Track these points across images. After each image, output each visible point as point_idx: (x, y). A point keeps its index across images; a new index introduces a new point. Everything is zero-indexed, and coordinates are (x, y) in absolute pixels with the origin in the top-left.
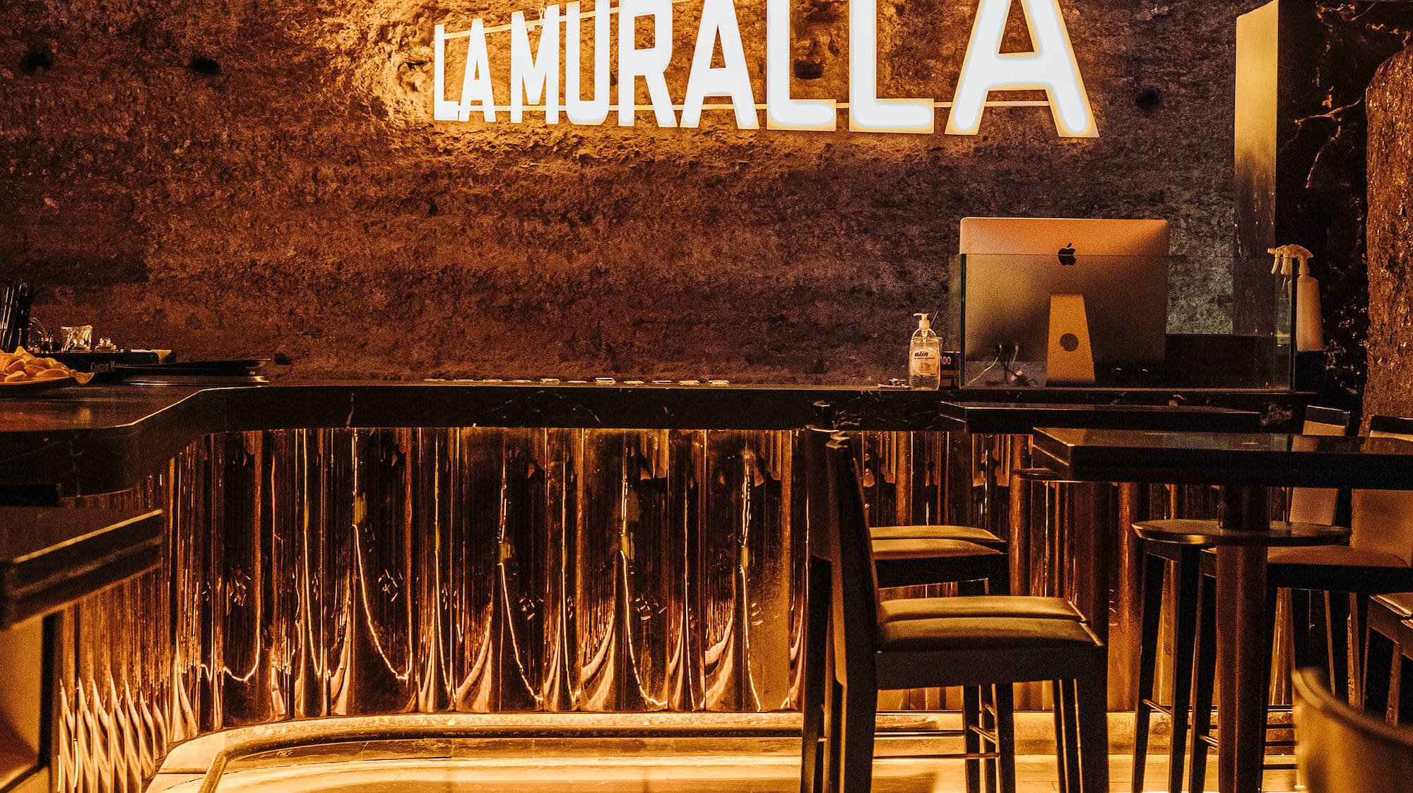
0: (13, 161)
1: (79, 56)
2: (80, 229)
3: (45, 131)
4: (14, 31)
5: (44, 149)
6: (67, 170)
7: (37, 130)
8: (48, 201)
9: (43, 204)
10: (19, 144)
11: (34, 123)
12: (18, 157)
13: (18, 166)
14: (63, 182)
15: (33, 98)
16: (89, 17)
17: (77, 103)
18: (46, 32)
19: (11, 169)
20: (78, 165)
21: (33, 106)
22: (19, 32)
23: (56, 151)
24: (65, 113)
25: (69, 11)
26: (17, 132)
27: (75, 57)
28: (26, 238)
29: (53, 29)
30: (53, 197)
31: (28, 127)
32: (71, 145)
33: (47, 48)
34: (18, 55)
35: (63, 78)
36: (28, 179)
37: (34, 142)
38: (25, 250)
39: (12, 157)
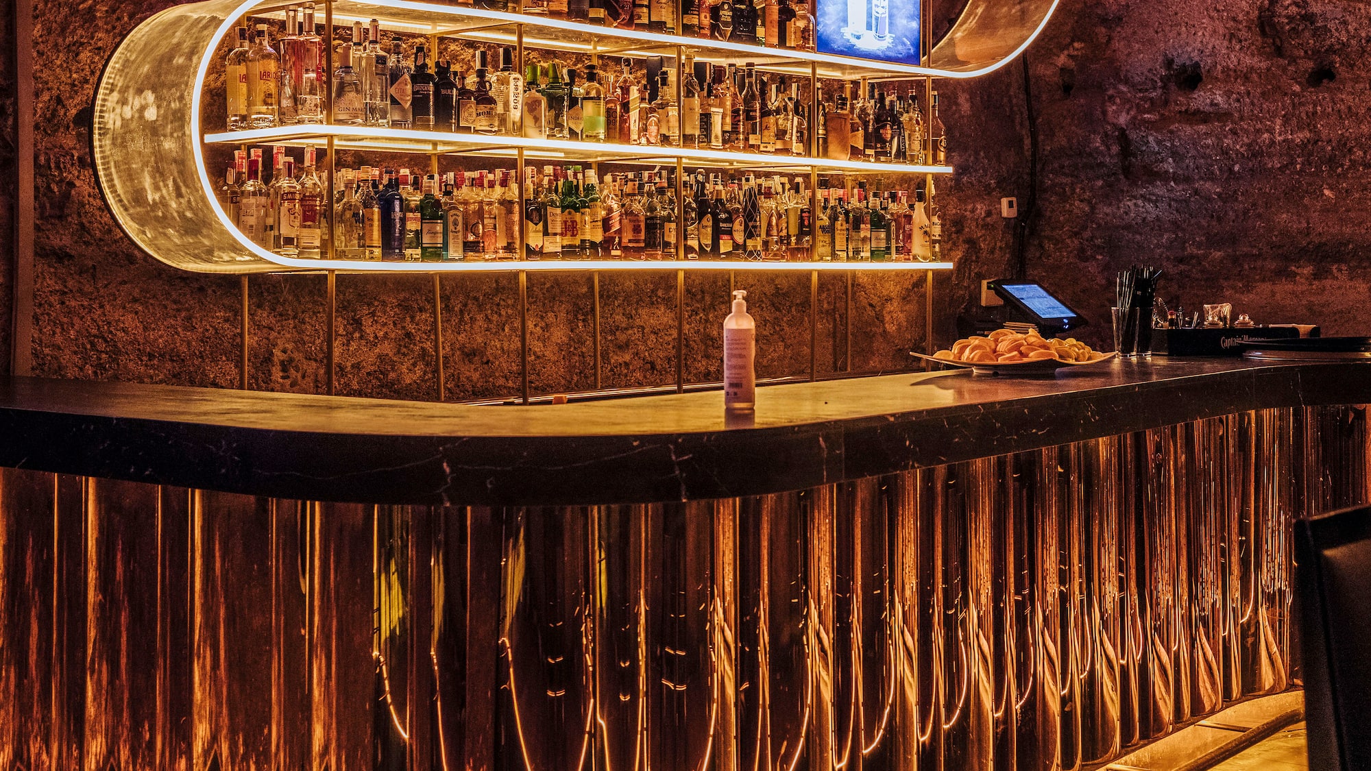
0: (1299, 160)
1: (1356, 68)
2: (1352, 215)
3: (1325, 133)
4: (1306, 52)
5: (1323, 149)
6: (1342, 165)
7: (1317, 133)
8: (1327, 192)
9: (1323, 194)
10: (1304, 145)
11: (1315, 127)
12: (1303, 156)
13: (1303, 164)
14: (1339, 175)
15: (1315, 106)
16: (1363, 35)
17: (1349, 108)
18: (1331, 50)
19: (1298, 166)
20: (1350, 160)
21: (1314, 113)
22: (1310, 52)
23: (1333, 149)
24: (1341, 117)
25: (1348, 31)
26: (1301, 136)
27: (1352, 69)
28: (1308, 224)
29: (1337, 47)
30: (1331, 189)
31: (1310, 131)
32: (1345, 144)
33: (1332, 63)
34: (1306, 71)
35: (1339, 88)
36: (1311, 174)
37: (1316, 142)
38: (1308, 234)
39: (1298, 157)
